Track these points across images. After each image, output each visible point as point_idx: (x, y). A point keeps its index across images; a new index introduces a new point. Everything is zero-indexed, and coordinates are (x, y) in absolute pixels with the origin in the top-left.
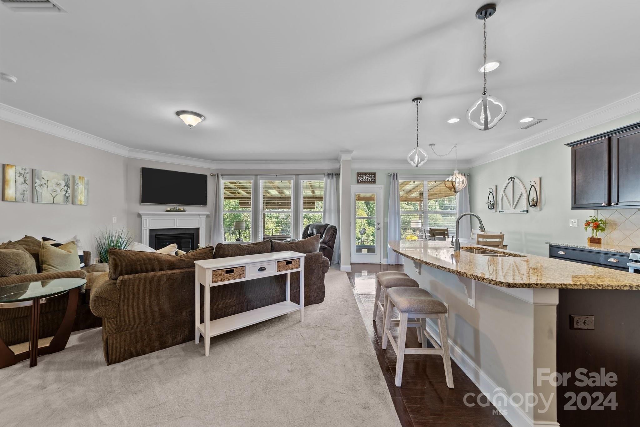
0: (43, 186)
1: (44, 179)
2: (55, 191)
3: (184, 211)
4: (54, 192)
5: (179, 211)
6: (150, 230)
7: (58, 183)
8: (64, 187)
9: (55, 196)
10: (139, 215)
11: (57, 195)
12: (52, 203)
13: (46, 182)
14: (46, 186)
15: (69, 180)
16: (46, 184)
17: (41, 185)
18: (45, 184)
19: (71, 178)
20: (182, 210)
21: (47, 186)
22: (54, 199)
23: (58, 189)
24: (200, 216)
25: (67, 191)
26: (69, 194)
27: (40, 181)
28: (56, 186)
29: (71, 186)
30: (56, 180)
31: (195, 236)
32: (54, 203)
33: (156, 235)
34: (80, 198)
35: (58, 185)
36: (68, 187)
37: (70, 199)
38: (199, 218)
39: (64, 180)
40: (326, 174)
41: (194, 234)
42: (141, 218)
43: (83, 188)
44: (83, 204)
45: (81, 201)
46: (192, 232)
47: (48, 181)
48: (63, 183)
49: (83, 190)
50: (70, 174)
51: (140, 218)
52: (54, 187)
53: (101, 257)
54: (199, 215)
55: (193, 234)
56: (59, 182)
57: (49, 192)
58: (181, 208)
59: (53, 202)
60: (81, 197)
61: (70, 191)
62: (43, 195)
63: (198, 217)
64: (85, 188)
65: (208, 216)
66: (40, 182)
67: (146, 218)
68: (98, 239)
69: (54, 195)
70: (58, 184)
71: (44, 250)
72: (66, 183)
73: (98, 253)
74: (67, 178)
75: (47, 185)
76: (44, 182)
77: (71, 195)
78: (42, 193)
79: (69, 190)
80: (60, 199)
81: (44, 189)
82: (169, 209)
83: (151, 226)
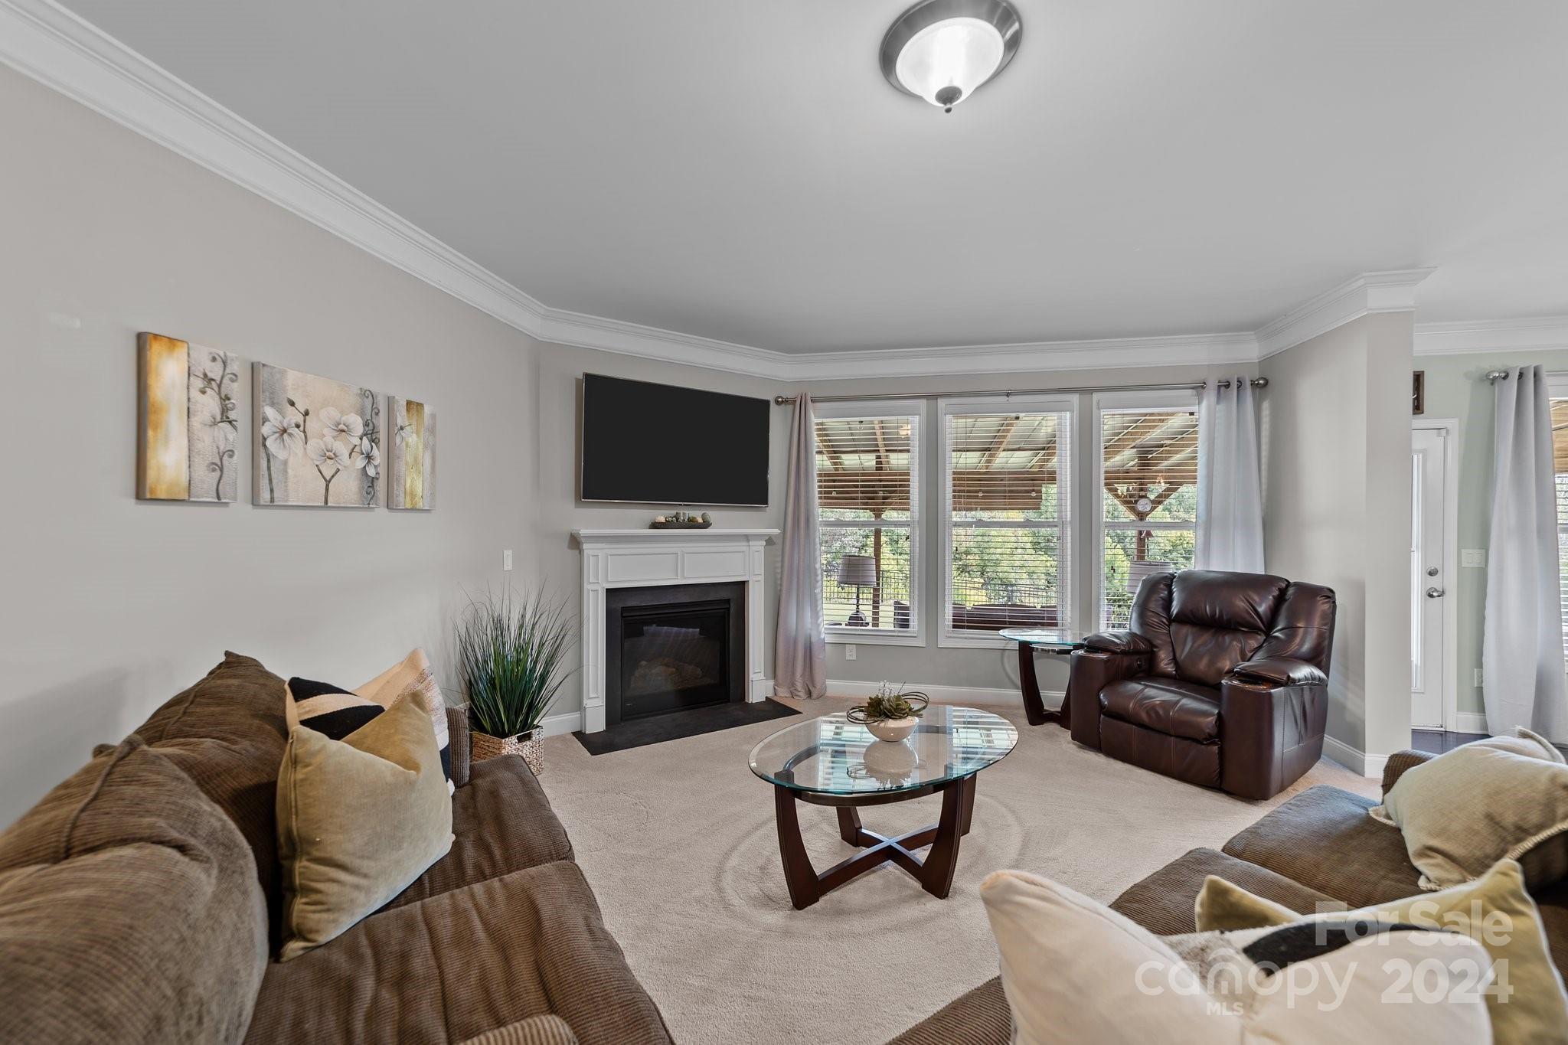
0: (290, 435)
1: (292, 404)
2: (330, 456)
3: (706, 525)
4: (328, 461)
5: (692, 524)
6: (608, 591)
7: (340, 424)
8: (361, 439)
9: (333, 476)
10: (575, 542)
11: (338, 470)
12: (323, 504)
13: (300, 419)
14: (302, 434)
15: (377, 414)
16: (302, 428)
17: (285, 431)
18: (298, 426)
19: (382, 407)
20: (700, 520)
21: (306, 437)
22: (327, 490)
23: (341, 448)
24: (748, 541)
25: (369, 458)
26: (376, 467)
27: (280, 412)
28: (336, 434)
29: (382, 436)
30: (334, 413)
31: (732, 611)
32: (329, 504)
33: (624, 609)
34: (411, 486)
35: (342, 431)
36: (374, 441)
37: (381, 486)
38: (744, 549)
39: (362, 414)
40: (1212, 384)
41: (732, 605)
42: (581, 551)
43: (421, 447)
44: (420, 505)
45: (413, 496)
46: (724, 595)
47: (307, 413)
48: (357, 424)
49: (421, 454)
50: (381, 389)
51: (577, 552)
52: (329, 439)
53: (472, 699)
54: (747, 538)
55: (728, 601)
56: (344, 418)
57: (313, 460)
58: (697, 514)
59: (326, 502)
60: (414, 482)
61: (379, 456)
62: (290, 471)
63: (742, 546)
64: (425, 446)
65: (770, 541)
66: (279, 417)
67: (596, 552)
68: (463, 632)
69: (328, 471)
70: (342, 427)
71: (300, 774)
72: (366, 424)
73: (463, 684)
74: (368, 402)
75: (304, 432)
76: (294, 416)
77: (383, 471)
78: (285, 463)
79: (375, 452)
80: (347, 487)
81: (296, 442)
82: (662, 519)
83: (609, 579)
